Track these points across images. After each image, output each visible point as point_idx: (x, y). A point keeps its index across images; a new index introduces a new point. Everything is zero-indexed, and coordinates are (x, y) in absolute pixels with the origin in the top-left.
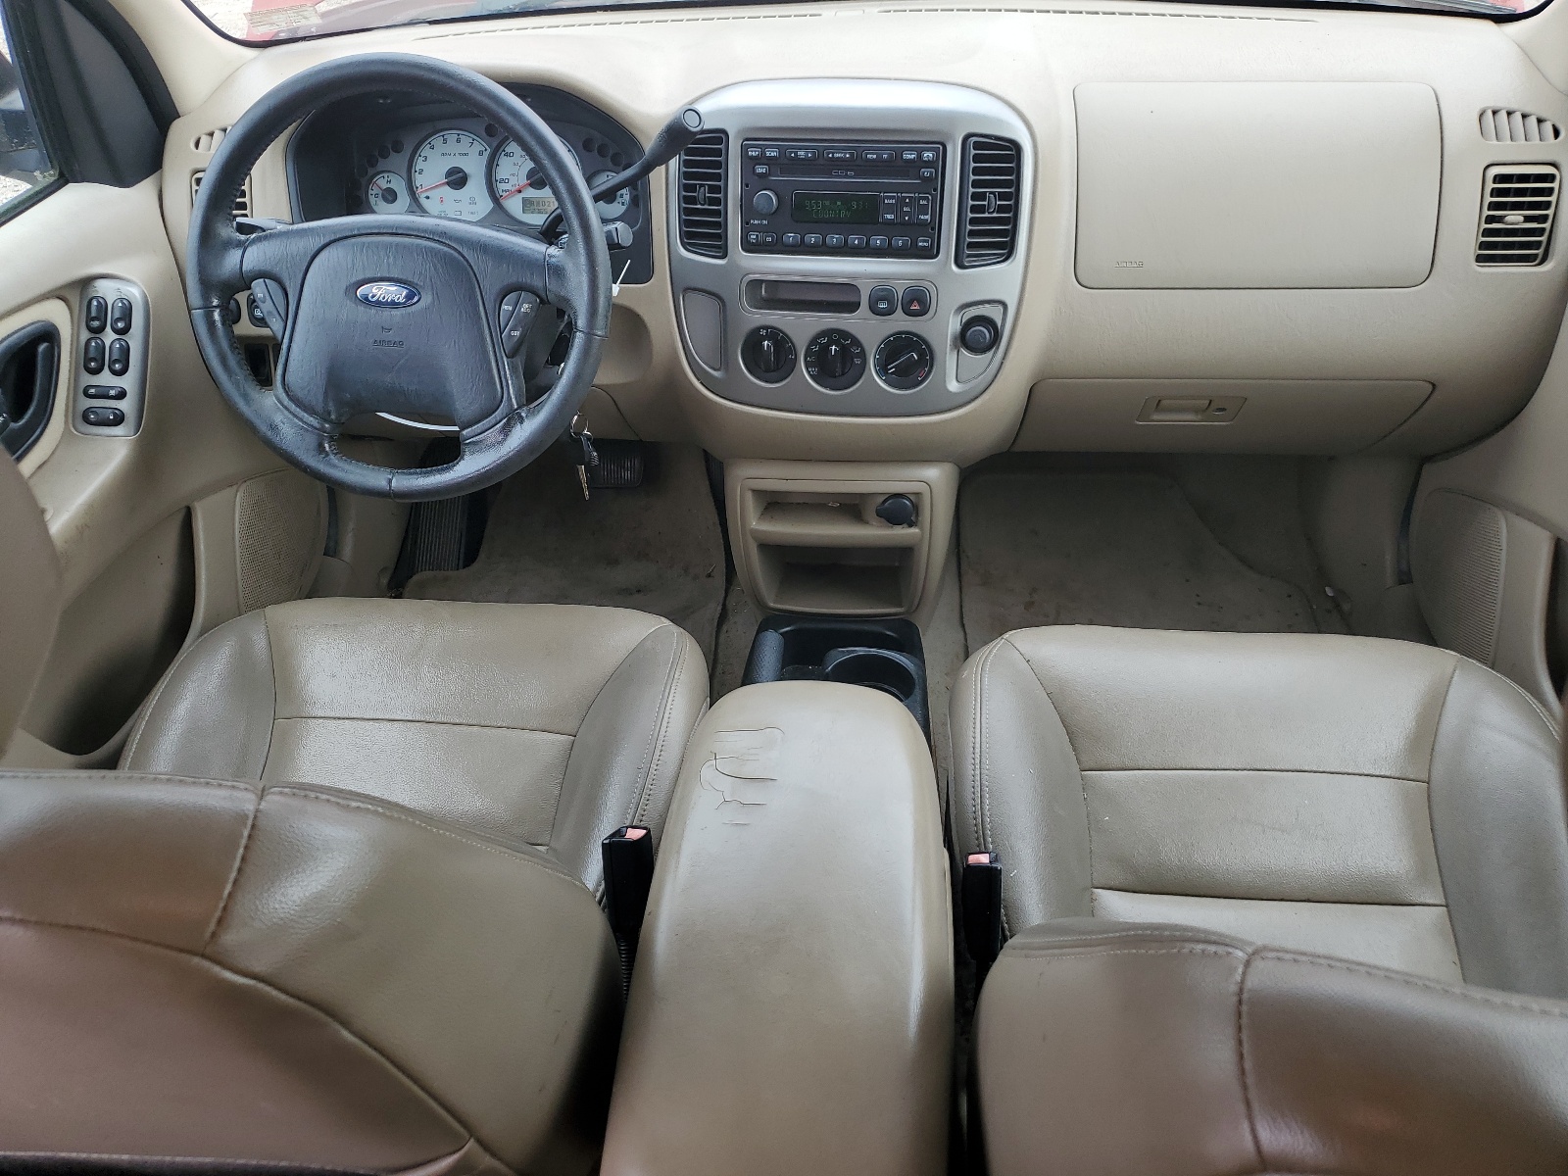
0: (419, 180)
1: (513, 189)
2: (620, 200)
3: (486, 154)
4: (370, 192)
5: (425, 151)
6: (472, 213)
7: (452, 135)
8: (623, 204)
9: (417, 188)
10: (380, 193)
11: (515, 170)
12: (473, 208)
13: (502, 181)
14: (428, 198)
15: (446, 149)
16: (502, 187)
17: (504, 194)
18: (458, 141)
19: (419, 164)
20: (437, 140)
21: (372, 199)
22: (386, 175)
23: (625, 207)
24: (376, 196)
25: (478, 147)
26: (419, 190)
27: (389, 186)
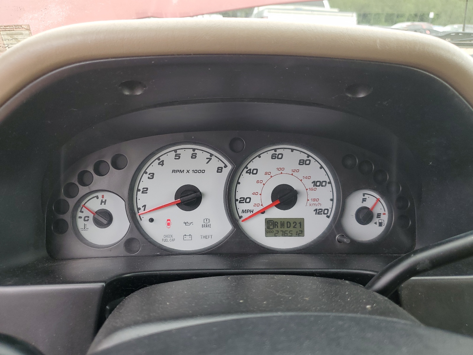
0: (141, 200)
1: (256, 209)
2: (376, 220)
3: (226, 171)
4: (79, 214)
5: (153, 167)
6: (205, 237)
7: (185, 151)
8: (381, 224)
9: (139, 209)
10: (91, 216)
11: (258, 188)
12: (206, 231)
13: (244, 200)
14: (151, 220)
15: (178, 165)
16: (241, 207)
17: (245, 216)
18: (194, 156)
19: (144, 182)
20: (168, 156)
21: (80, 223)
22: (100, 194)
23: (382, 229)
24: (86, 219)
25: (216, 163)
26: (141, 211)
27: (103, 207)
